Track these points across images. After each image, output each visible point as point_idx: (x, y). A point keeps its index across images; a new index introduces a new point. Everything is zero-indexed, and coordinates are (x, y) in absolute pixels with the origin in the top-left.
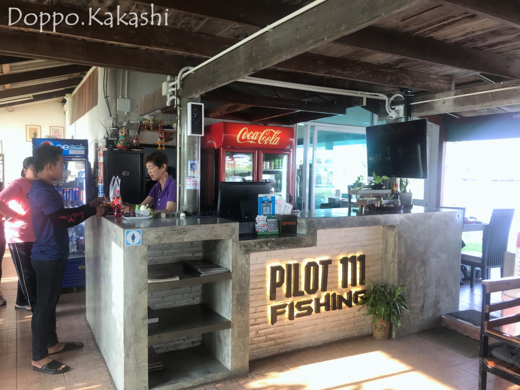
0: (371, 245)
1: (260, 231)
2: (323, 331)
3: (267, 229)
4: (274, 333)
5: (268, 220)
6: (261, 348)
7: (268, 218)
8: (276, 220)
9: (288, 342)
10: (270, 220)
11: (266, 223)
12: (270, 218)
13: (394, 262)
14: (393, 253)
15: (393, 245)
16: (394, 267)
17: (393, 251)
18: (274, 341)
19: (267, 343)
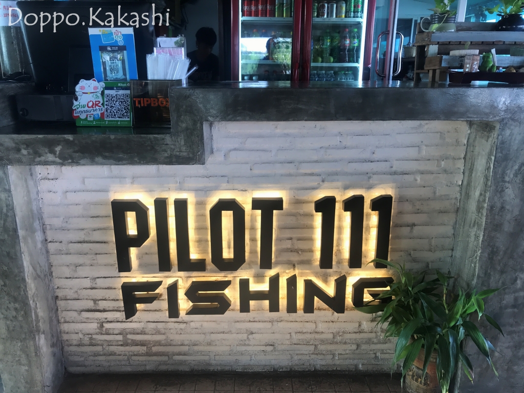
0: (422, 173)
1: (83, 116)
2: (270, 348)
3: (102, 114)
4: (143, 333)
5: (107, 92)
6: (113, 354)
7: (107, 88)
8: (128, 92)
9: (179, 354)
10: (112, 92)
11: (100, 99)
12: (112, 89)
13: (479, 226)
14: (479, 201)
15: (482, 180)
16: (477, 237)
17: (481, 194)
18: (145, 348)
19: (128, 348)
